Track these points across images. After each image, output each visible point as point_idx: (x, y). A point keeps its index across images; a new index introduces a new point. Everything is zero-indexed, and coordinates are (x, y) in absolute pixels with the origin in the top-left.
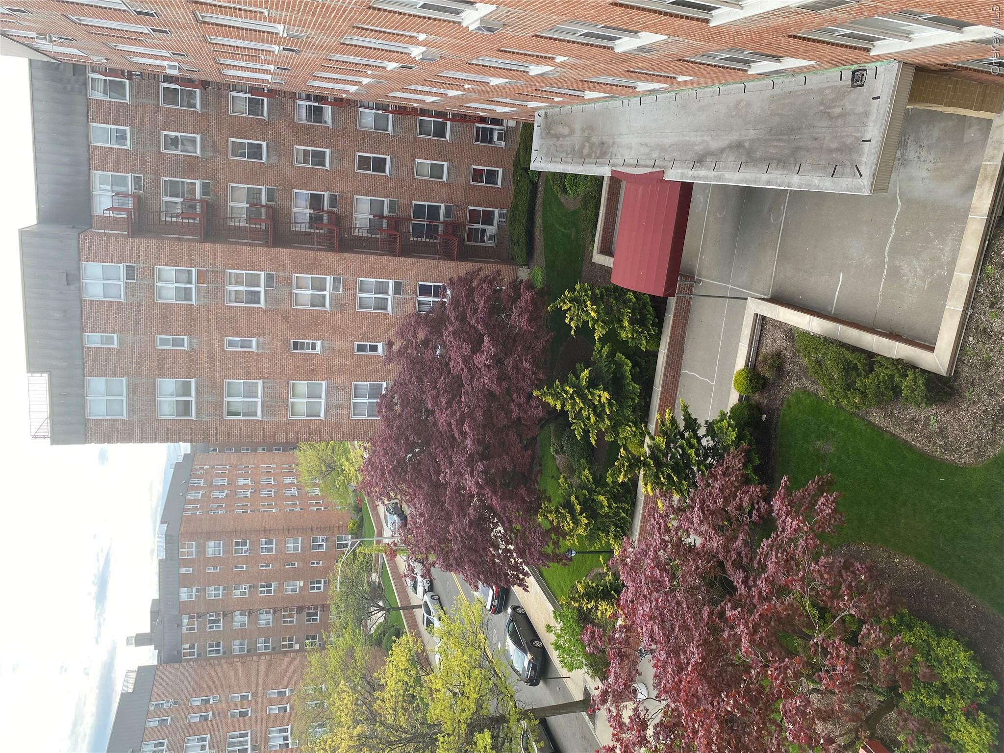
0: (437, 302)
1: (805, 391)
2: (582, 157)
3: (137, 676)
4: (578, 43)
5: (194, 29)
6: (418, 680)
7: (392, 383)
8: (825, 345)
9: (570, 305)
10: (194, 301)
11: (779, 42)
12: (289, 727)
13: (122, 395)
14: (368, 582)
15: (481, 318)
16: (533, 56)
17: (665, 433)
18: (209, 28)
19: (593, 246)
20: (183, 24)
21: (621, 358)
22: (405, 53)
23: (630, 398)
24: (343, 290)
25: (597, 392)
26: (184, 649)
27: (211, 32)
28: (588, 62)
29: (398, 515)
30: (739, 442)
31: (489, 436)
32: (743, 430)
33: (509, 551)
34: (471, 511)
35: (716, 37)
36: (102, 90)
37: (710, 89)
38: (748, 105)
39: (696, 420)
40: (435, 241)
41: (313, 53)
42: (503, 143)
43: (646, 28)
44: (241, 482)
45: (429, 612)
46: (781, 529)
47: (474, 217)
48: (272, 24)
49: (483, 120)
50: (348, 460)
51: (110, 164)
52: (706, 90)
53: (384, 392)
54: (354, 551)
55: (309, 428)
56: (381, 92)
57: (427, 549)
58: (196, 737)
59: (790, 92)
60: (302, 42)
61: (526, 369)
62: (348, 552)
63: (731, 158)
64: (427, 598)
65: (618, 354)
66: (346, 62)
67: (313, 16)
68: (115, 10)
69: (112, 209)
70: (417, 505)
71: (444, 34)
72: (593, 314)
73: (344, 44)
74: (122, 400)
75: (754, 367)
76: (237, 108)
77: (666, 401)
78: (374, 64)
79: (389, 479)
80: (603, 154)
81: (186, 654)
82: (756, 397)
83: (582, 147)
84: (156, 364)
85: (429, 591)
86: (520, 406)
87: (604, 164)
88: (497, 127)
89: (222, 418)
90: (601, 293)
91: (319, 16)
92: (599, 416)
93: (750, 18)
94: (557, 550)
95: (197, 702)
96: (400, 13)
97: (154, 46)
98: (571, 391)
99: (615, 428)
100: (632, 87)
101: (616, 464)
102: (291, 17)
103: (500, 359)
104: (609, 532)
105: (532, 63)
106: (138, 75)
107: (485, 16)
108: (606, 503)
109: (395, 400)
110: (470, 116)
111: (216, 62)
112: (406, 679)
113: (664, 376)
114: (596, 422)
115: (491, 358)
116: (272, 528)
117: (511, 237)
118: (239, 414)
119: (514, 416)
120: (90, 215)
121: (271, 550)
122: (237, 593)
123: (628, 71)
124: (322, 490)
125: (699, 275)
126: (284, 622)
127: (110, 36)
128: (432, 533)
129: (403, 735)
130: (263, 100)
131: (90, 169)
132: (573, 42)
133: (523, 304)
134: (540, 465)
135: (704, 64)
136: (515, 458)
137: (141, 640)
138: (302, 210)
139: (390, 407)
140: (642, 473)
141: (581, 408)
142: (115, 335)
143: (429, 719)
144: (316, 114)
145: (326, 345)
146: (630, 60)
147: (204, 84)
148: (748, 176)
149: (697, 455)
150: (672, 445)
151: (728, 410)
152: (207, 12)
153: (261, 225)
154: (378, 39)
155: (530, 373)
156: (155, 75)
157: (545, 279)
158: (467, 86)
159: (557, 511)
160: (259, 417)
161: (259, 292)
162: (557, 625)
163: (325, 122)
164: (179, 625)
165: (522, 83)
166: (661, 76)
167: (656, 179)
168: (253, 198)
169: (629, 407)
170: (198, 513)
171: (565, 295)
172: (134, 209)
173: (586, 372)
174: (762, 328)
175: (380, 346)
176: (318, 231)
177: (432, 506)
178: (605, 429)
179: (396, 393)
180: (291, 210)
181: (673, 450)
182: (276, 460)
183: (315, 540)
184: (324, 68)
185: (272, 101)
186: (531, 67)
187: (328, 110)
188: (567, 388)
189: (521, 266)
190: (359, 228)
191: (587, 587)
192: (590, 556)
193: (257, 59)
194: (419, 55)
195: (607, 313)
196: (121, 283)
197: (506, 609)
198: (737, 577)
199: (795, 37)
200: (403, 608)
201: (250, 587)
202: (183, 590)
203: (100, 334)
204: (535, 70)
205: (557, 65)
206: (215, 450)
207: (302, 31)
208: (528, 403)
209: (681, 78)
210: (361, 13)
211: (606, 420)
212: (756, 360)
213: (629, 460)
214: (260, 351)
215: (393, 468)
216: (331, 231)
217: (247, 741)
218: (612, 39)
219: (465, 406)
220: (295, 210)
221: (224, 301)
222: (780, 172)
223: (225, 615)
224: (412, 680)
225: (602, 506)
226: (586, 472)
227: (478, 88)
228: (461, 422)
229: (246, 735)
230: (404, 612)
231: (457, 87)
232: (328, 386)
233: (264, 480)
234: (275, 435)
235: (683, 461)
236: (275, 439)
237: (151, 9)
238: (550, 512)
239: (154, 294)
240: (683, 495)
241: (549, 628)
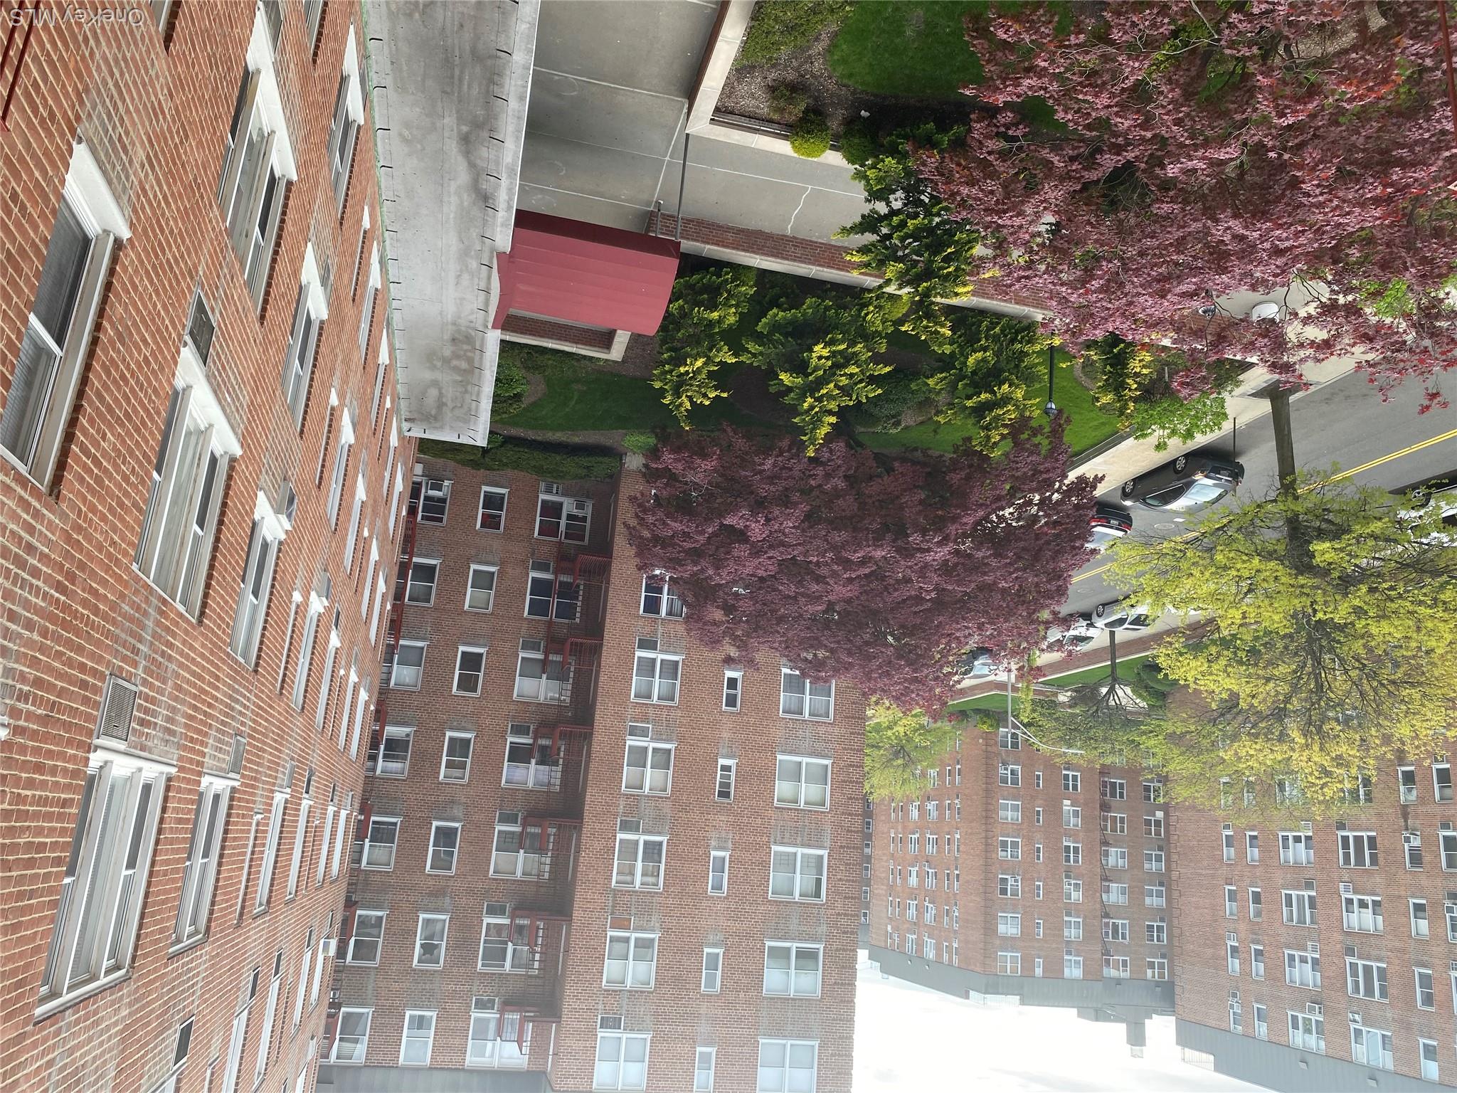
0: (669, 589)
1: (829, 50)
2: (472, 371)
3: (1191, 1048)
4: (313, 373)
5: (276, 917)
6: (1225, 643)
7: (784, 660)
8: (763, 19)
9: (684, 397)
10: (655, 936)
11: (322, 78)
12: (1281, 834)
13: (785, 1045)
14: (1070, 707)
15: (697, 527)
16: (328, 438)
17: (882, 263)
18: (276, 896)
19: (598, 359)
20: (270, 932)
21: (765, 323)
22: (319, 621)
23: (825, 312)
24: (648, 723)
25: (814, 361)
26: (1154, 977)
27: (282, 893)
28: (340, 358)
29: (975, 658)
30: (899, 152)
31: (870, 524)
32: (882, 146)
33: (1042, 501)
34: (980, 554)
35: (312, 171)
36: (353, 1045)
37: (383, 180)
38: (407, 125)
39: (863, 216)
40: (582, 587)
41: (314, 751)
42: (446, 483)
43: (296, 273)
44: (913, 881)
45: (1121, 622)
46: (1042, 92)
47: (549, 529)
48: (274, 809)
49: (412, 511)
50: (890, 728)
51: (457, 1041)
52: (383, 187)
53: (797, 672)
54: (1024, 725)
55: (844, 781)
56: (370, 655)
57: (1032, 622)
58: (1287, 969)
59: (392, 63)
60: (298, 767)
61: (774, 465)
62: (1025, 733)
63: (484, 152)
64: (1100, 623)
65: (759, 329)
66: (328, 704)
67: (264, 751)
68: (247, 1026)
69: (520, 1042)
70: (967, 632)
71: (294, 565)
72: (699, 363)
73: (303, 708)
74: (791, 1045)
75: (789, 126)
76: (384, 859)
77: (832, 259)
78: (331, 664)
79: (926, 671)
80: (469, 339)
81: (1161, 975)
82: (834, 124)
83: (456, 369)
84: (742, 995)
85: (1090, 620)
86: (828, 476)
87: (483, 340)
88: (423, 490)
89: (823, 905)
90: (669, 350)
91: (265, 743)
92: (848, 359)
93: (288, 120)
94: (1046, 430)
95: (1235, 965)
96: (264, 628)
97: (298, 973)
98: (809, 400)
99: (865, 336)
100: (376, 294)
101: (923, 338)
102: (265, 782)
103: (756, 501)
104: (1022, 352)
105: (337, 439)
106: (334, 994)
107: (272, 506)
108: (979, 355)
109: (810, 657)
110: (406, 529)
111: (322, 886)
112: (1223, 662)
113: (795, 261)
114: (857, 364)
115: (754, 513)
116: (983, 840)
117: (581, 478)
118: (819, 882)
119: (842, 484)
120: (527, 1074)
121: (1015, 845)
122: (1076, 896)
123: (354, 300)
124: (932, 766)
125: (648, 204)
126: (1122, 831)
127: (282, 1033)
128: (1010, 613)
129: (1308, 669)
130: (374, 822)
131: (463, 1069)
132: (312, 379)
133: (680, 466)
134: (916, 449)
135: (348, 189)
136: (905, 486)
137: (1136, 1037)
138: (531, 775)
139: (819, 665)
140: (939, 299)
141: (835, 386)
142: (698, 1049)
143: (1287, 631)
144: (395, 748)
145: (724, 751)
146: (338, 297)
147: (350, 904)
148: (510, 128)
149: (916, 216)
150: (900, 253)
151: (852, 168)
152: (254, 899)
153: (549, 835)
154: (298, 659)
155: (780, 459)
156: (335, 971)
157: (643, 431)
158: (366, 534)
159: (987, 428)
160: (824, 853)
161: (646, 843)
162: (1156, 434)
163: (408, 735)
164: (1118, 981)
165: (364, 455)
166: (362, 252)
167: (507, 263)
168: (511, 843)
169: (837, 314)
170: (955, 945)
171: (669, 404)
172: (521, 1012)
173: (783, 376)
174: (732, 113)
175: (730, 674)
176: (562, 754)
177: (970, 610)
178: (869, 351)
179: (799, 655)
180: (531, 791)
181: (907, 251)
182: (885, 829)
183: (1004, 780)
184: (334, 736)
185: (375, 808)
186: (343, 441)
187: (391, 731)
188: (806, 405)
189: (622, 465)
190: (561, 694)
191: (1105, 389)
192: (1055, 380)
193: (318, 831)
194: (322, 602)
195: (698, 343)
196: (625, 1036)
197: (1125, 508)
198: (1109, 162)
199: (315, 54)
200: (1113, 659)
201: (1068, 877)
202: (1067, 972)
203: (696, 1071)
204: (347, 435)
205: (342, 405)
206: (865, 914)
207: (284, 767)
208: (822, 464)
209: (366, 223)
210: (263, 684)
211: (856, 349)
212: (779, 124)
213: (920, 318)
214: (730, 845)
215: (908, 665)
216: (563, 735)
217: (1298, 895)
218: (309, 322)
219: (824, 556)
220: (530, 784)
221: (657, 893)
222: (508, 81)
223: (1107, 915)
224: (1225, 653)
225: (984, 360)
226: (931, 382)
227: (368, 516)
228: (847, 564)
229: (1289, 897)
230: (1119, 657)
231: (366, 546)
232: (784, 752)
233: (912, 849)
234: (851, 831)
235: (924, 237)
236: (857, 832)
237: (249, 976)
238: (988, 437)
239: (641, 992)
240: (975, 240)
241: (1160, 446)
